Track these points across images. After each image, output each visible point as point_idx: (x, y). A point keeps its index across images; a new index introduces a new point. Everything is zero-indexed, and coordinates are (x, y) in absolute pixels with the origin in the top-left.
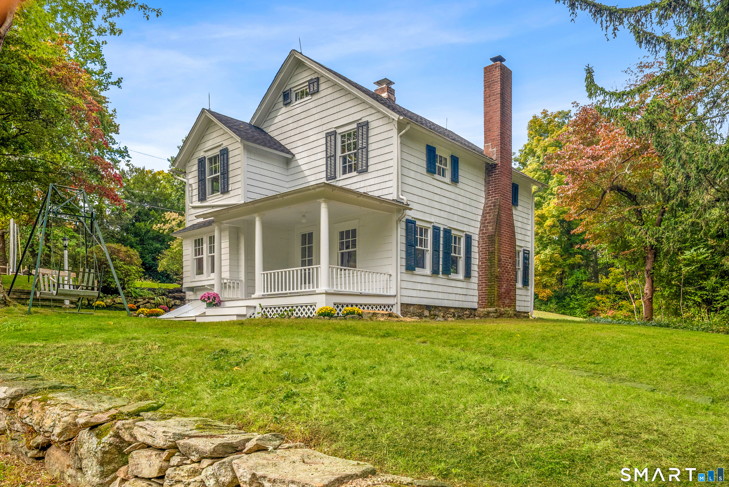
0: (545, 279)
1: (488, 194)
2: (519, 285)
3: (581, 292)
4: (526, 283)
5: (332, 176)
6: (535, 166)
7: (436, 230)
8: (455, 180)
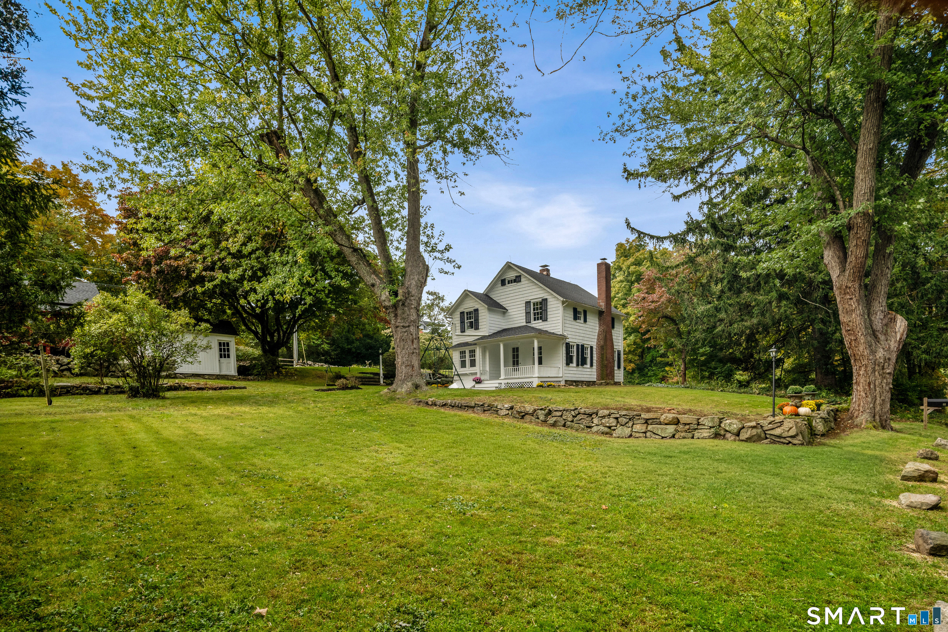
0: (630, 356)
1: (600, 325)
2: (616, 368)
3: (656, 365)
4: (619, 367)
5: (528, 321)
6: (621, 278)
7: (578, 345)
8: (585, 321)
